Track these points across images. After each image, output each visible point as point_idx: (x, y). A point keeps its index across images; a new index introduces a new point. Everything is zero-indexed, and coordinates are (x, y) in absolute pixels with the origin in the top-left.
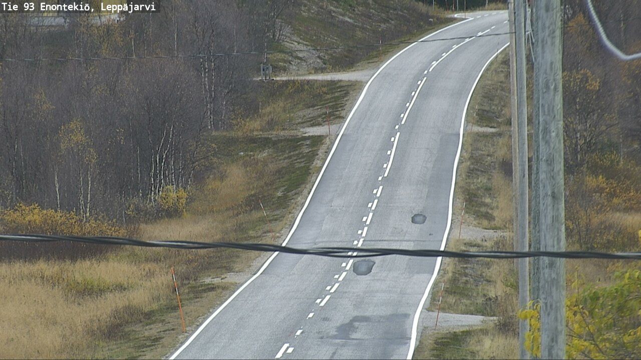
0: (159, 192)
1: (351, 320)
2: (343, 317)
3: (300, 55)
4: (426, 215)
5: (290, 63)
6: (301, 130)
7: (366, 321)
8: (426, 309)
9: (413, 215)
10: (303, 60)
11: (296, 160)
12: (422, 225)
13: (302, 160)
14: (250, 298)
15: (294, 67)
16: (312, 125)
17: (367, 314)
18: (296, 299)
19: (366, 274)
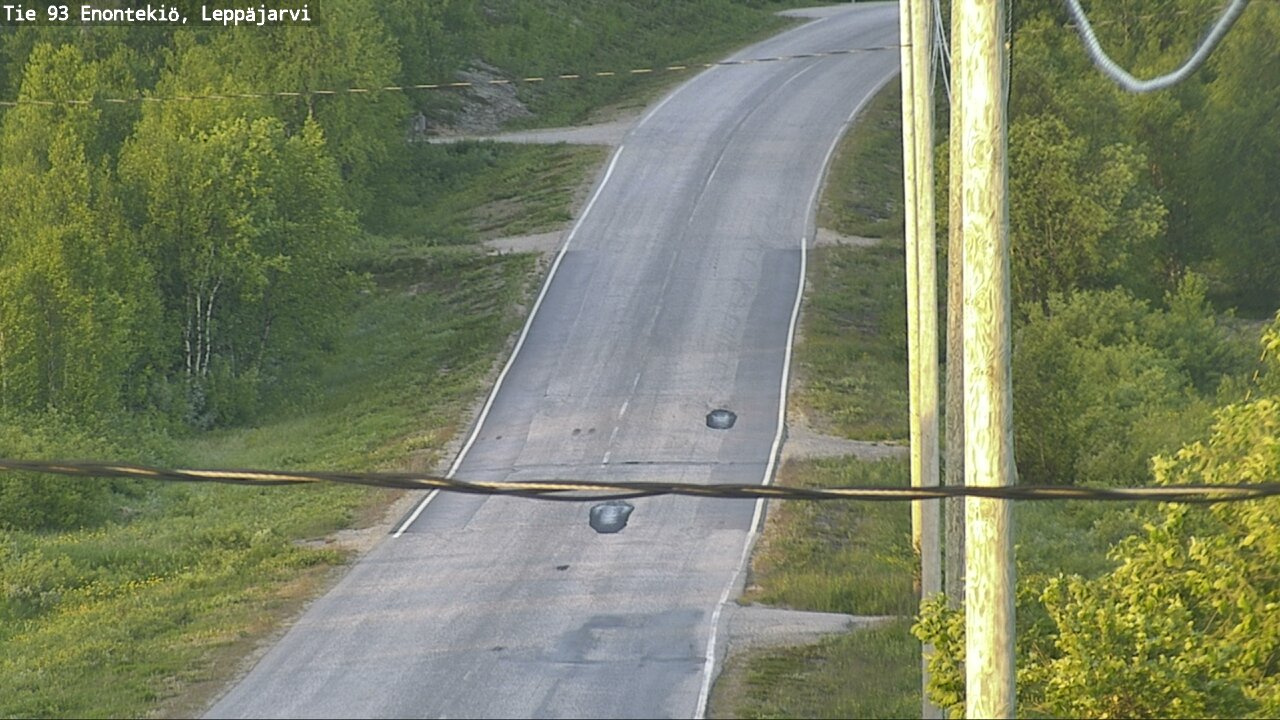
0: (201, 367)
1: (586, 625)
2: (569, 617)
3: (483, 93)
4: (736, 413)
5: (462, 110)
6: (486, 244)
7: (616, 626)
8: (736, 601)
9: (708, 412)
10: (487, 104)
11: (476, 303)
12: (726, 431)
13: (487, 304)
14: (383, 580)
15: (471, 119)
16: (507, 234)
17: (617, 612)
18: (475, 581)
19: (616, 532)
